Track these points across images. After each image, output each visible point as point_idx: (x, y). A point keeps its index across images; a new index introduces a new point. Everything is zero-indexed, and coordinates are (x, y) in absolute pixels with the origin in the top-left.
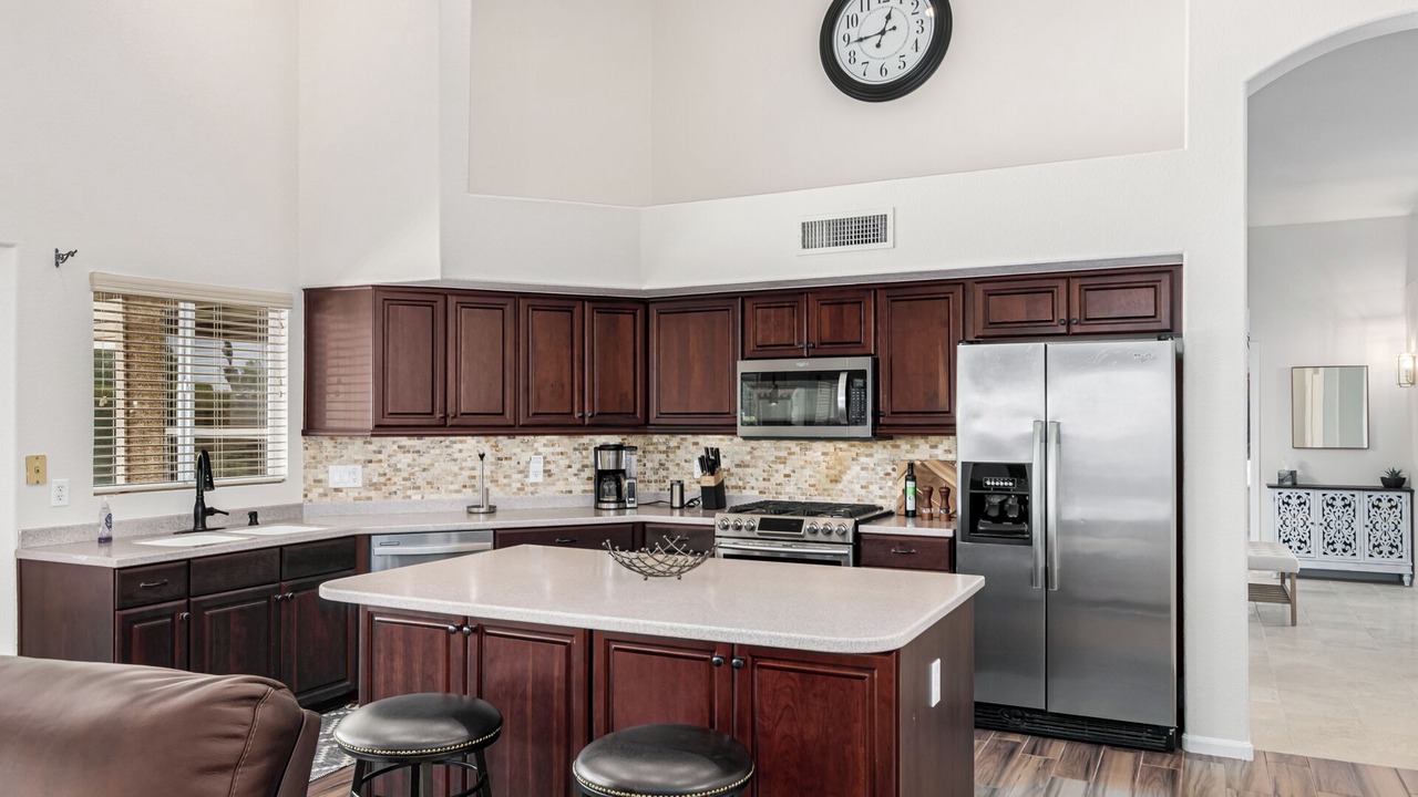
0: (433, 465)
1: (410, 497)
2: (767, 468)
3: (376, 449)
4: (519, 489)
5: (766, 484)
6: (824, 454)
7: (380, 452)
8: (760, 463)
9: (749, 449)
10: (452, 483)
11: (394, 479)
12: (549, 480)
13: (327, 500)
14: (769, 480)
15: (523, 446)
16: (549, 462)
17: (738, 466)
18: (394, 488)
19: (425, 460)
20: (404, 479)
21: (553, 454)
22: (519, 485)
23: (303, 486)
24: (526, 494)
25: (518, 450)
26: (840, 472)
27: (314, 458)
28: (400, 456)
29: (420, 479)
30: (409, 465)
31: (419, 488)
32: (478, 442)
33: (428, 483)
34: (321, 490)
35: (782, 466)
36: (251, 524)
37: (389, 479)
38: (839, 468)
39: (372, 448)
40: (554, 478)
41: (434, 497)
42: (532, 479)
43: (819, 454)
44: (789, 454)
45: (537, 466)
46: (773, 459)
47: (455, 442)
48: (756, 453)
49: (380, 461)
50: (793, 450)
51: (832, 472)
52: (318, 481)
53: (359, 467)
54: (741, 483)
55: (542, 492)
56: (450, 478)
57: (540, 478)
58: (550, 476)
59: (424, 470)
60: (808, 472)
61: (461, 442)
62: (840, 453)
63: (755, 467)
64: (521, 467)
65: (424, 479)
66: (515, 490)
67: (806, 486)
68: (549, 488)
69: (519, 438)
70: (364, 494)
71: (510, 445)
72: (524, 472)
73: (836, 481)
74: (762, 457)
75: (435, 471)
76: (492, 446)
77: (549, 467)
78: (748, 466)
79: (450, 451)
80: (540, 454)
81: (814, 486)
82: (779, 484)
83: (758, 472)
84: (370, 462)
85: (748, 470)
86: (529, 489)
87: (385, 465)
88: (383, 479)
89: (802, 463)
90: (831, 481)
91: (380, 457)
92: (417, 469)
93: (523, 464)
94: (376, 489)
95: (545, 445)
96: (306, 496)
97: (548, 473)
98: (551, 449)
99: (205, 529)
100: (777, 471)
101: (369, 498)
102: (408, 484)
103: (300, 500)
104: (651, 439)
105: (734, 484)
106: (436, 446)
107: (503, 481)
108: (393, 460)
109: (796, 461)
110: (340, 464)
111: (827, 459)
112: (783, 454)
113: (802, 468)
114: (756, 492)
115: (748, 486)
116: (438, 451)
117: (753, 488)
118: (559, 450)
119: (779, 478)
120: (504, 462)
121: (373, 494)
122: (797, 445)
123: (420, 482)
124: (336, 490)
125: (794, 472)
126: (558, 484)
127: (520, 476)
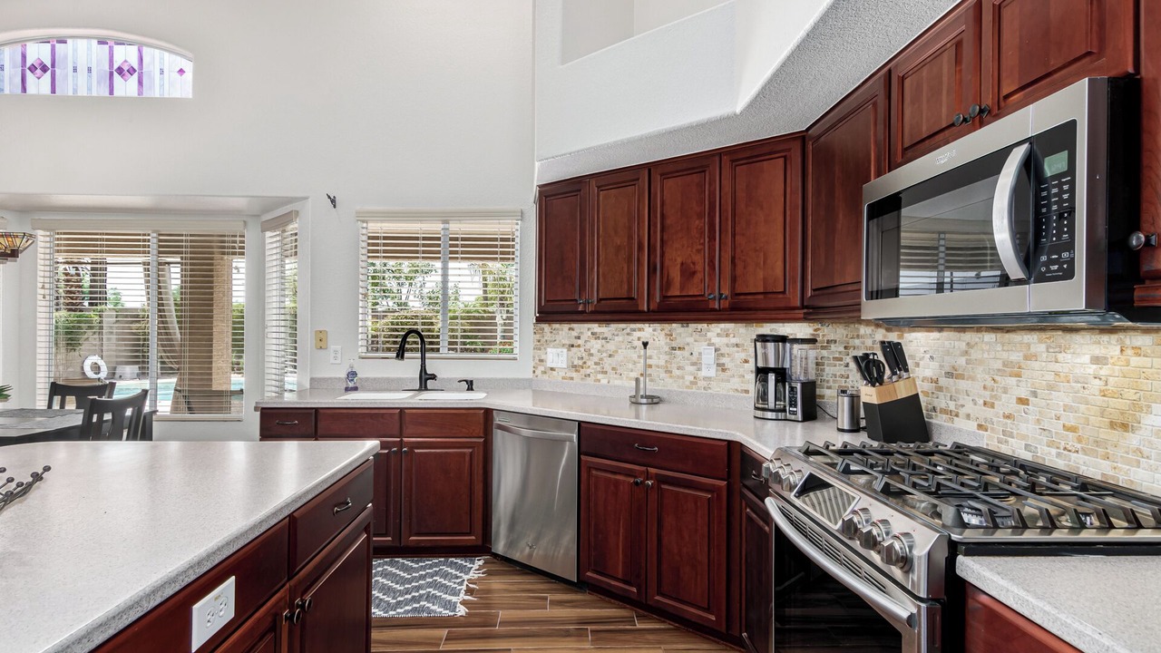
0: (617, 352)
1: (599, 381)
2: (989, 383)
3: (576, 335)
4: (692, 383)
5: (988, 412)
6: (1096, 360)
7: (579, 338)
8: (979, 373)
9: (963, 346)
10: (632, 371)
11: (589, 363)
12: (723, 375)
13: (546, 377)
14: (992, 406)
15: (696, 336)
16: (723, 355)
17: (949, 375)
18: (588, 371)
19: (611, 346)
20: (596, 364)
21: (727, 345)
22: (692, 378)
23: (533, 364)
24: (699, 388)
25: (690, 340)
26: (1135, 405)
27: (539, 341)
28: (593, 341)
29: (608, 363)
30: (599, 351)
31: (606, 373)
32: (654, 330)
33: (613, 369)
34: (543, 369)
35: (1014, 380)
36: (468, 390)
37: (585, 363)
38: (1130, 394)
39: (574, 334)
40: (728, 373)
41: (617, 382)
42: (704, 373)
43: (1087, 359)
44: (1027, 358)
45: (709, 357)
46: (999, 365)
47: (634, 330)
48: (975, 354)
49: (579, 346)
50: (1033, 350)
51: (1112, 402)
52: (541, 361)
53: (565, 350)
54: (952, 406)
55: (717, 388)
56: (630, 366)
57: (712, 372)
58: (724, 370)
59: (610, 356)
60: (1061, 398)
61: (640, 330)
62: (1135, 361)
63: (972, 378)
64: (694, 358)
65: (610, 365)
66: (688, 383)
67: (1056, 427)
68: (723, 385)
69: (693, 326)
70: (569, 375)
71: (684, 333)
72: (697, 364)
73: (1125, 427)
74: (981, 362)
75: (618, 358)
76: (666, 335)
77: (723, 360)
78: (960, 377)
79: (630, 338)
80: (713, 345)
81: (1073, 429)
82: (1008, 417)
83: (974, 387)
84: (573, 346)
85: (962, 384)
86: (702, 383)
87: (582, 349)
88: (580, 363)
89: (1050, 377)
90: (1112, 425)
91: (579, 342)
92: (604, 355)
93: (696, 354)
94: (576, 371)
95: (718, 335)
96: (534, 372)
97: (722, 367)
98: (725, 340)
99: (426, 389)
100: (1005, 391)
101: (572, 378)
102: (598, 368)
103: (531, 375)
104: (858, 329)
105: (943, 405)
106: (620, 333)
107: (676, 372)
108: (588, 346)
109: (1039, 372)
110: (554, 347)
111: (1104, 371)
112: (1015, 357)
113: (1051, 388)
114: (972, 426)
115: (962, 412)
116: (620, 338)
117: (968, 416)
118: (734, 341)
119: (1007, 404)
120: (677, 352)
121: (574, 375)
122: (1040, 341)
123: (608, 368)
124: (552, 369)
125: (1035, 394)
126: (733, 380)
127: (692, 369)
